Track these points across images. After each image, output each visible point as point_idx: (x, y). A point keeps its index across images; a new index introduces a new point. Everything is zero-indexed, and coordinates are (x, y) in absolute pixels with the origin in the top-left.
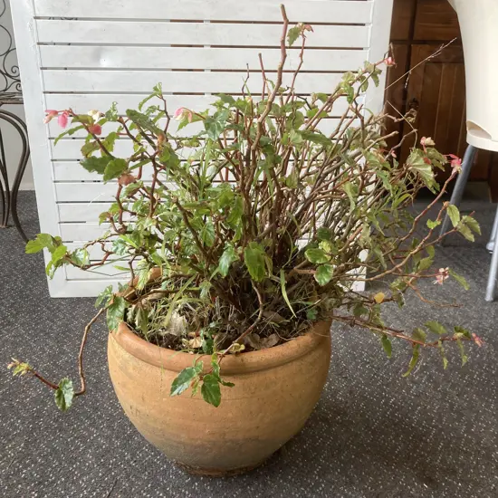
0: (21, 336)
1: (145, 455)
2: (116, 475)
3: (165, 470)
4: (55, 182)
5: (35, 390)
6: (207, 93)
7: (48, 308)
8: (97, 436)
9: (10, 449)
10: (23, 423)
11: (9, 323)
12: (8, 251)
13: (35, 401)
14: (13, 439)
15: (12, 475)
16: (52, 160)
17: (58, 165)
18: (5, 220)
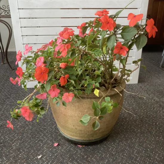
0: (13, 102)
1: (67, 147)
2: (57, 155)
3: (76, 153)
4: (23, 44)
5: (21, 122)
6: (80, 8)
7: (22, 92)
8: (47, 140)
9: (14, 146)
10: (17, 136)
11: (8, 98)
12: (5, 72)
13: (21, 127)
14: (15, 142)
15: (16, 156)
16: (22, 36)
17: (24, 37)
18: (3, 61)
